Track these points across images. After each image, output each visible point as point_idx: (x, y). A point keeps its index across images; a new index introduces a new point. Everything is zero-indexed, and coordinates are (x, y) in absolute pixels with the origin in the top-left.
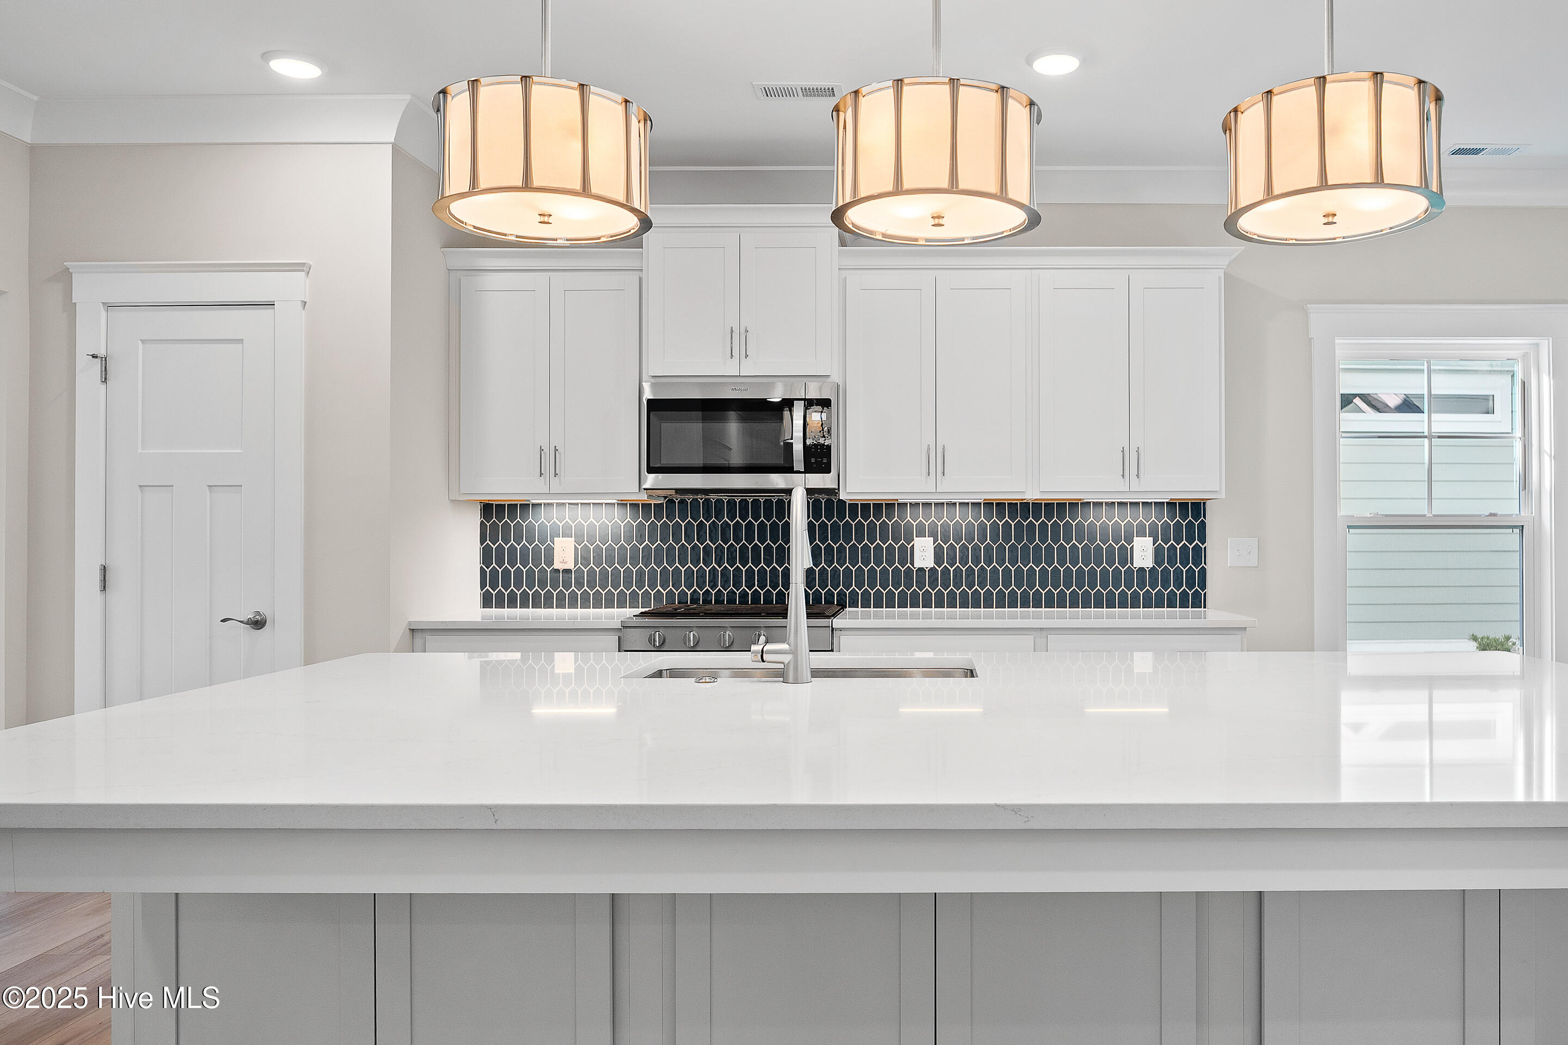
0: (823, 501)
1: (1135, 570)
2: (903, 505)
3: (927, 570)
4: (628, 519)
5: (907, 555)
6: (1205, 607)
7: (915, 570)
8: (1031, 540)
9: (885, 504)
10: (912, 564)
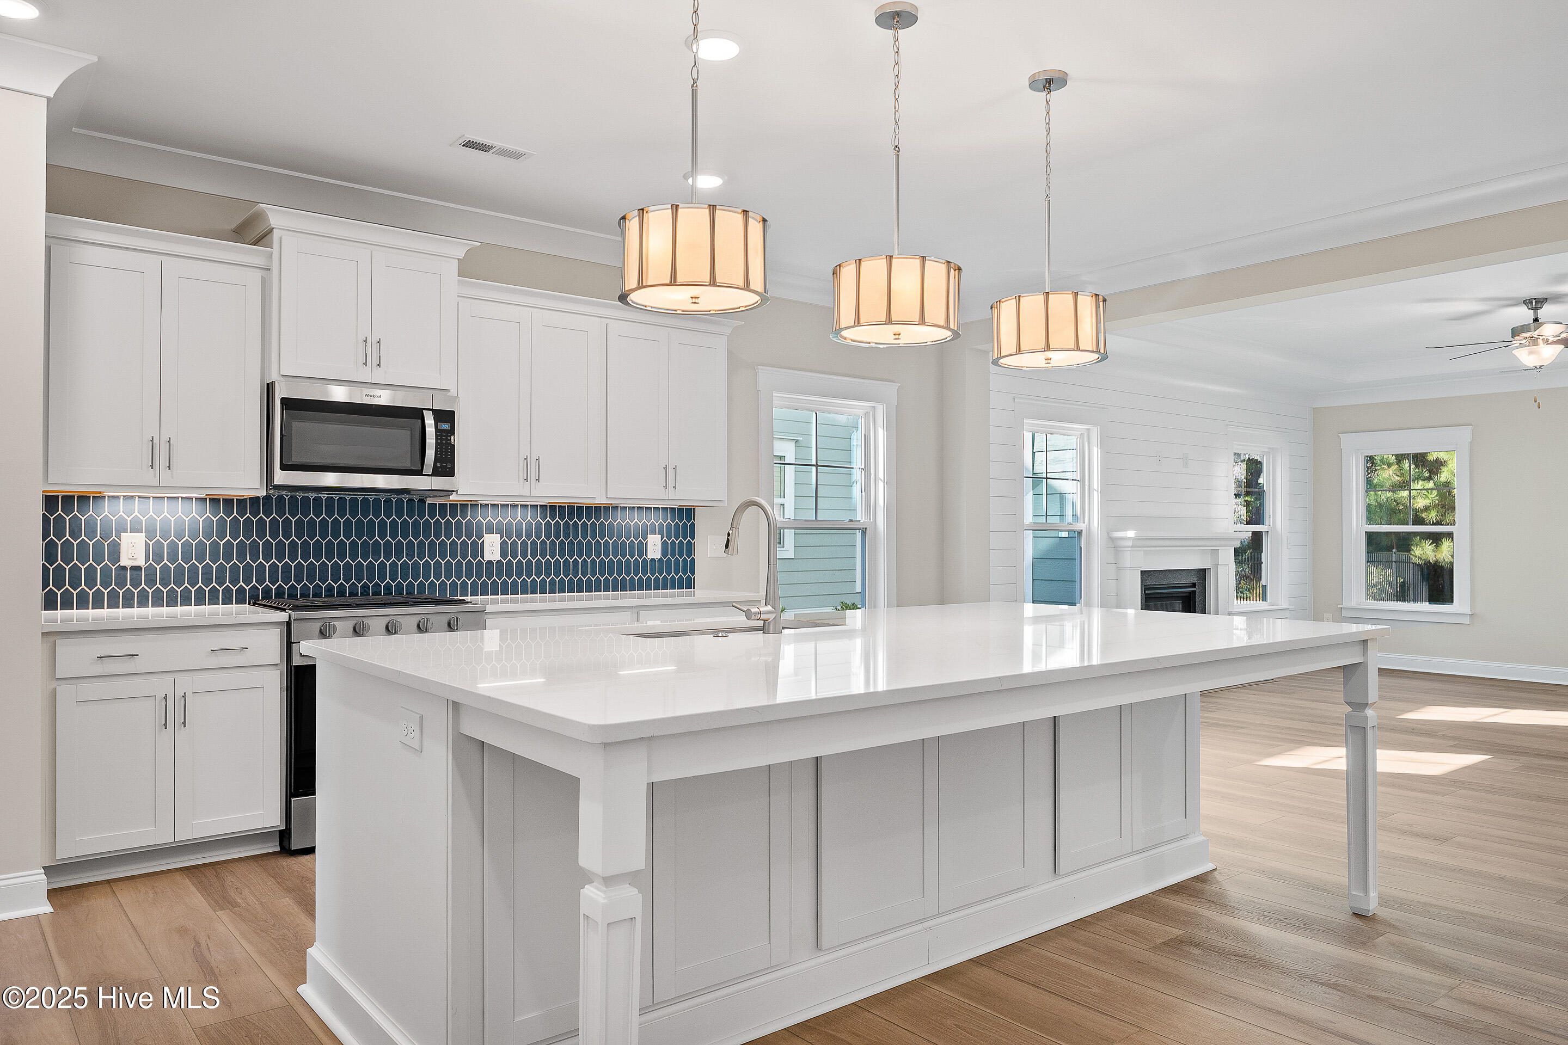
0: (405, 501)
1: (649, 560)
2: (474, 506)
3: (495, 562)
4: (208, 514)
5: (478, 549)
6: (694, 588)
7: (484, 563)
8: (576, 537)
9: (460, 504)
10: (482, 557)
